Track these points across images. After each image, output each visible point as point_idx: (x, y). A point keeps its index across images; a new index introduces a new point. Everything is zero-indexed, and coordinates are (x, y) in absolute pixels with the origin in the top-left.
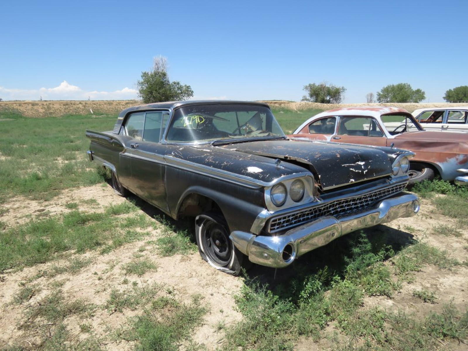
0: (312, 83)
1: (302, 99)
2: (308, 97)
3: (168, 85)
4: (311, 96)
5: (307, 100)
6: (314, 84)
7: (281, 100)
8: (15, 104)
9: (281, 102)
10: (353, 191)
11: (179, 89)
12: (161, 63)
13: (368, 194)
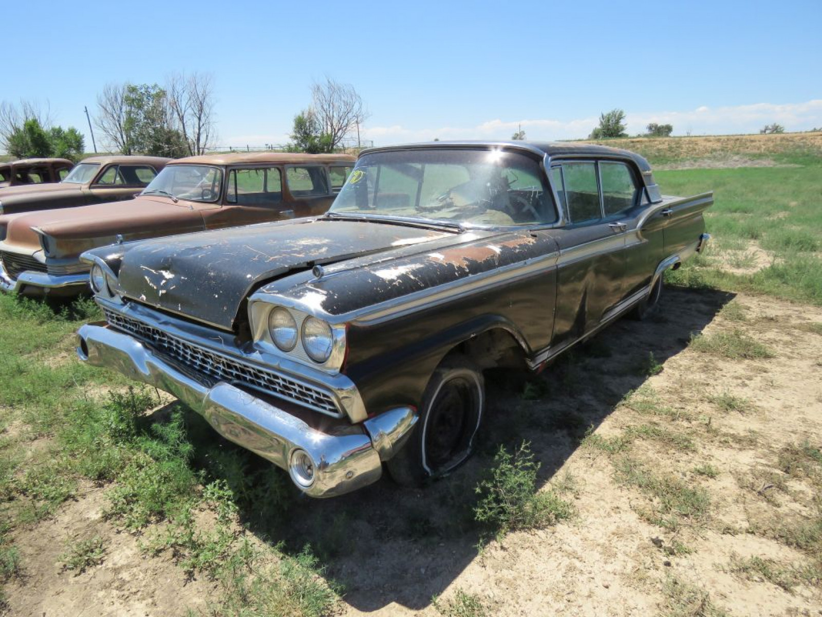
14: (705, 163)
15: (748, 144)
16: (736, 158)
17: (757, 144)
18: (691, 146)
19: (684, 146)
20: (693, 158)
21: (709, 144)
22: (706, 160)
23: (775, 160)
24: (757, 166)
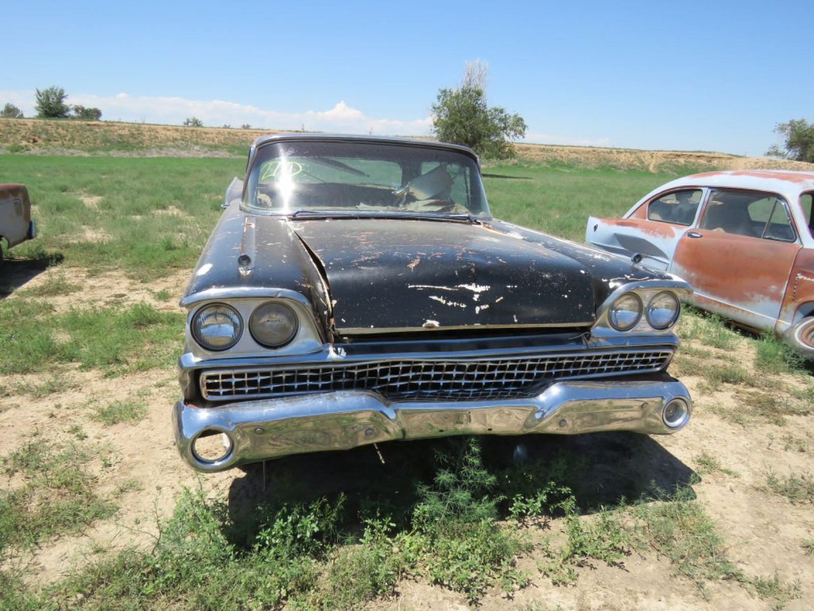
0: (797, 119)
1: (767, 151)
2: (783, 149)
3: (483, 112)
4: (791, 145)
5: (777, 154)
6: (803, 121)
7: (714, 153)
8: (255, 134)
9: (712, 155)
10: (450, 348)
11: (501, 120)
12: (478, 73)
13: (509, 361)
14: (171, 151)
15: (204, 136)
16: (197, 148)
17: (210, 136)
18: (152, 133)
19: (145, 133)
20: (157, 146)
21: (168, 133)
22: (171, 149)
23: (229, 151)
24: (216, 156)
